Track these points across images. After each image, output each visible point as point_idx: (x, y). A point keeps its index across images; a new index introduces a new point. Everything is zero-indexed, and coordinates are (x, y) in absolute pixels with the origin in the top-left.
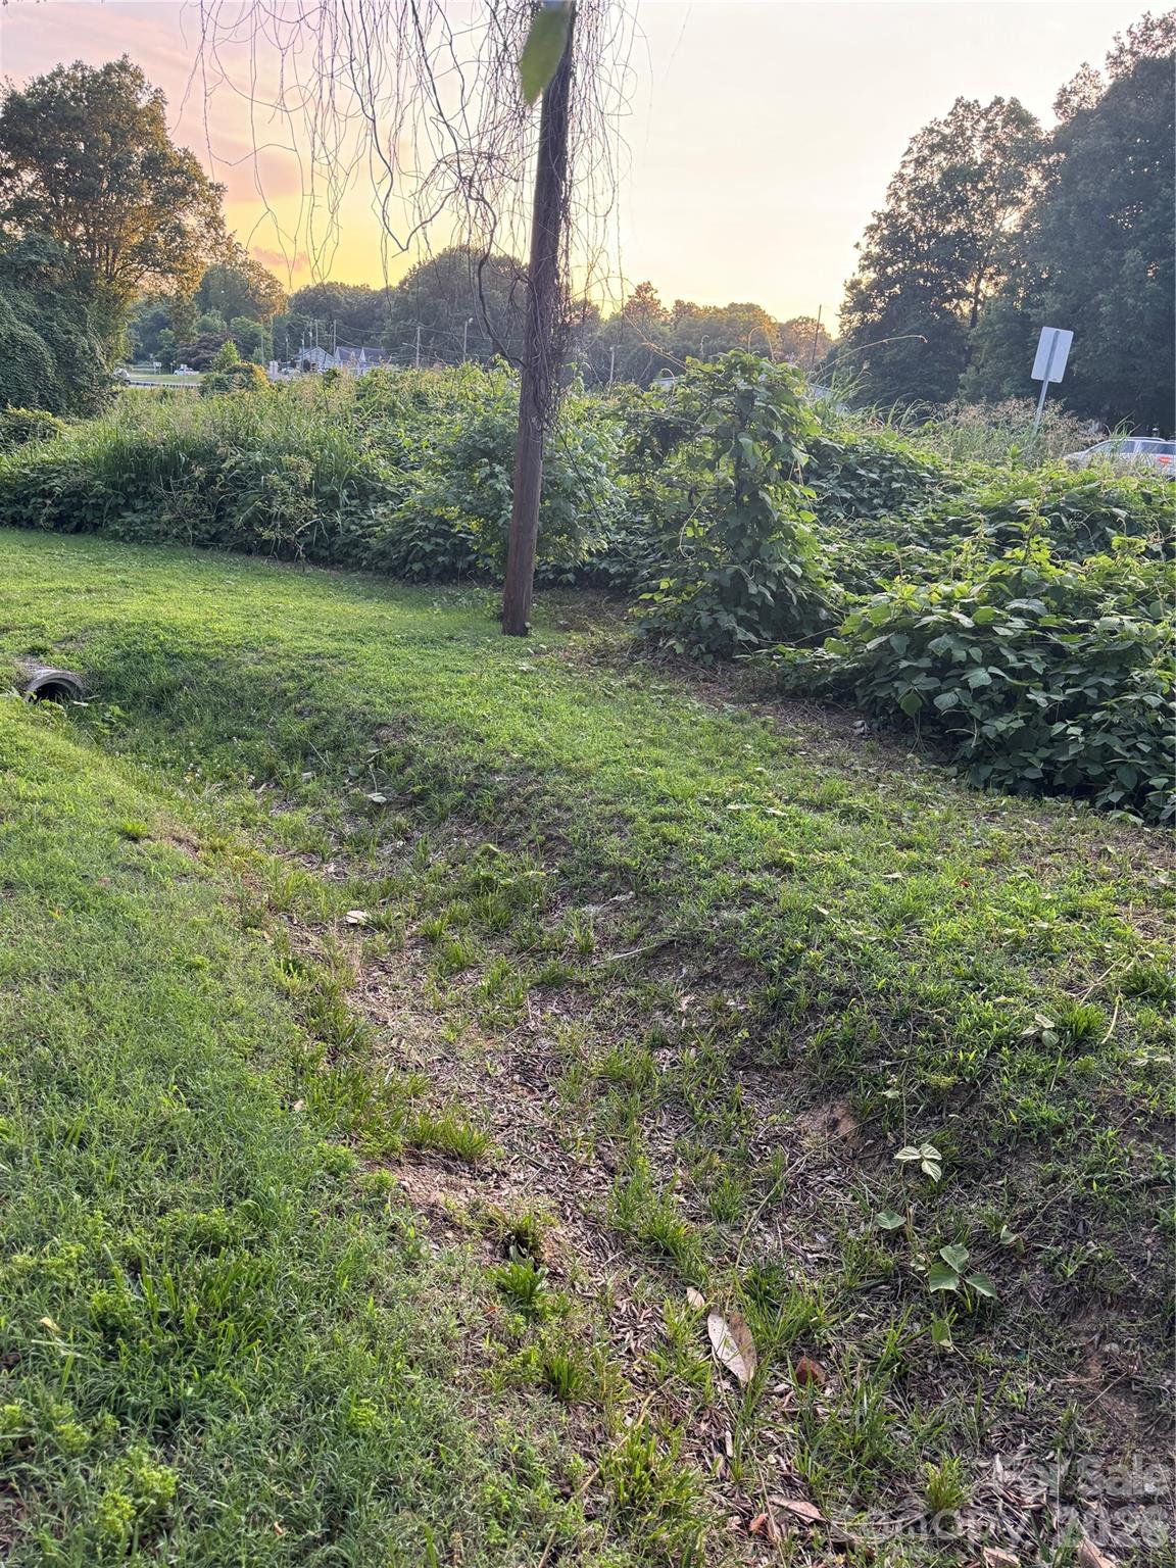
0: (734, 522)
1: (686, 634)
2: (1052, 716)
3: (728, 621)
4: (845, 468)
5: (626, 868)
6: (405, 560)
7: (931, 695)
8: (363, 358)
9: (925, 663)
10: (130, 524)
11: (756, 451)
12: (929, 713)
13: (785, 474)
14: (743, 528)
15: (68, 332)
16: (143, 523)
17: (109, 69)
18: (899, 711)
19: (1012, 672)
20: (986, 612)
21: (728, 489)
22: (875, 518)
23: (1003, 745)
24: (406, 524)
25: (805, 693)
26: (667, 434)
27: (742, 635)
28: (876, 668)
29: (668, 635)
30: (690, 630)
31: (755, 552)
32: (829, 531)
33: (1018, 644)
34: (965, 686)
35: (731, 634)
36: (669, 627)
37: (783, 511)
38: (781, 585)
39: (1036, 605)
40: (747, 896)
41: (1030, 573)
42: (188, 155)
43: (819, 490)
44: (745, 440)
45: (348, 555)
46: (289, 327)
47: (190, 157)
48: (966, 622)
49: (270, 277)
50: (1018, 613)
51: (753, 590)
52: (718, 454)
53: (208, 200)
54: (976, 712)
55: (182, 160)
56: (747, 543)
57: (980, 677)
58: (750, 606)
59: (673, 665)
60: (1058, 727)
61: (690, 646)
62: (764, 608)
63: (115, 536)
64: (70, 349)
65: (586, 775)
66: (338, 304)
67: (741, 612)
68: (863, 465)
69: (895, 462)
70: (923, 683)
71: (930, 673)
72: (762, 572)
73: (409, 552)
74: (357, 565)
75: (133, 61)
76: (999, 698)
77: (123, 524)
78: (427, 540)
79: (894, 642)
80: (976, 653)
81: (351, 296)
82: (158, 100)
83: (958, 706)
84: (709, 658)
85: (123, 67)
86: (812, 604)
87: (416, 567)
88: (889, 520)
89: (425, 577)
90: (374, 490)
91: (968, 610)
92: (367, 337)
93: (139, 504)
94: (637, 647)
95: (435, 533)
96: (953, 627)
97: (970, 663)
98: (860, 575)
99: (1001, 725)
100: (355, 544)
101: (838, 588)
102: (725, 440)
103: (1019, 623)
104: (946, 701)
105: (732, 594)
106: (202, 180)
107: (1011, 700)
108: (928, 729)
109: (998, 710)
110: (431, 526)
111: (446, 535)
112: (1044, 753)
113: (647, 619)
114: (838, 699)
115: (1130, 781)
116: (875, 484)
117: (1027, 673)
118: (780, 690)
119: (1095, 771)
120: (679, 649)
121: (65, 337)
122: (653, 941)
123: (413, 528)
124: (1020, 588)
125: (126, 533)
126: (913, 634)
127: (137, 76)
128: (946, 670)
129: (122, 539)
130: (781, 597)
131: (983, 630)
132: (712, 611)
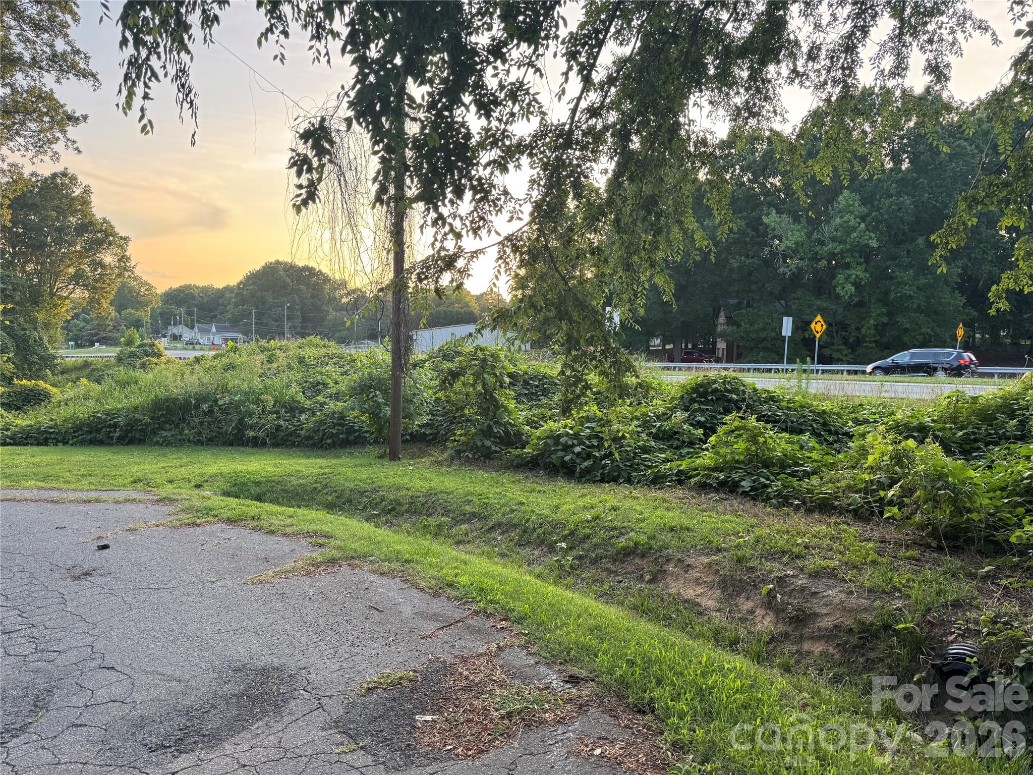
0: (485, 406)
1: (471, 450)
2: (601, 460)
3: (488, 443)
4: (524, 381)
5: (474, 513)
6: (322, 439)
7: (563, 457)
8: (214, 330)
9: (560, 447)
10: (166, 436)
11: (490, 380)
12: (564, 464)
13: (501, 386)
14: (488, 408)
15: (25, 329)
16: (172, 436)
17: (54, 176)
18: (554, 465)
19: (588, 447)
20: (577, 429)
21: (481, 394)
22: (540, 400)
23: (588, 471)
24: (322, 422)
25: (521, 465)
26: (455, 375)
27: (494, 448)
28: (545, 453)
29: (464, 452)
30: (474, 448)
31: (494, 417)
32: (522, 407)
33: (589, 438)
34: (573, 453)
35: (489, 448)
36: (464, 448)
37: (503, 400)
38: (506, 428)
39: (593, 425)
40: (512, 511)
41: (591, 414)
42: (105, 221)
43: (515, 391)
44: (486, 376)
45: (287, 440)
46: (160, 313)
47: (108, 222)
48: (571, 432)
49: (148, 284)
50: (588, 428)
51: (495, 430)
52: (475, 381)
53: (119, 246)
54: (578, 461)
55: (102, 224)
56: (491, 413)
57: (578, 449)
58: (495, 437)
59: (469, 462)
60: (603, 462)
61: (474, 454)
62: (500, 438)
63: (157, 443)
64: (26, 340)
65: (452, 493)
66: (193, 297)
67: (492, 439)
68: (531, 379)
69: (544, 377)
70: (560, 454)
71: (562, 450)
72: (498, 423)
73: (324, 435)
74: (293, 445)
75: (70, 171)
76: (585, 456)
77: (161, 437)
78: (334, 428)
79: (549, 441)
80: (575, 442)
81: (202, 292)
82: (87, 191)
83: (572, 459)
84: (482, 458)
85: (64, 174)
86: (519, 434)
87: (329, 441)
88: (544, 400)
89: (333, 446)
90: (298, 408)
91: (571, 428)
92: (215, 317)
93: (167, 426)
94: (452, 458)
95: (338, 425)
96: (567, 434)
97: (573, 445)
98: (536, 423)
99: (586, 464)
100: (291, 435)
101: (528, 428)
102: (478, 376)
103: (588, 431)
104: (567, 458)
105: (487, 433)
106: (114, 235)
107: (589, 456)
108: (565, 470)
109: (585, 460)
110: (335, 421)
111: (342, 425)
112: (601, 471)
113: (454, 447)
114: (534, 466)
115: (626, 475)
116: (537, 386)
117: (593, 446)
118: (512, 466)
119: (616, 474)
120: (470, 456)
121: (23, 333)
122: (486, 528)
123: (325, 424)
124: (588, 419)
125: (163, 442)
126: (555, 438)
127: (73, 179)
128: (567, 448)
129: (161, 445)
130: (507, 433)
131: (576, 435)
132: (481, 440)
